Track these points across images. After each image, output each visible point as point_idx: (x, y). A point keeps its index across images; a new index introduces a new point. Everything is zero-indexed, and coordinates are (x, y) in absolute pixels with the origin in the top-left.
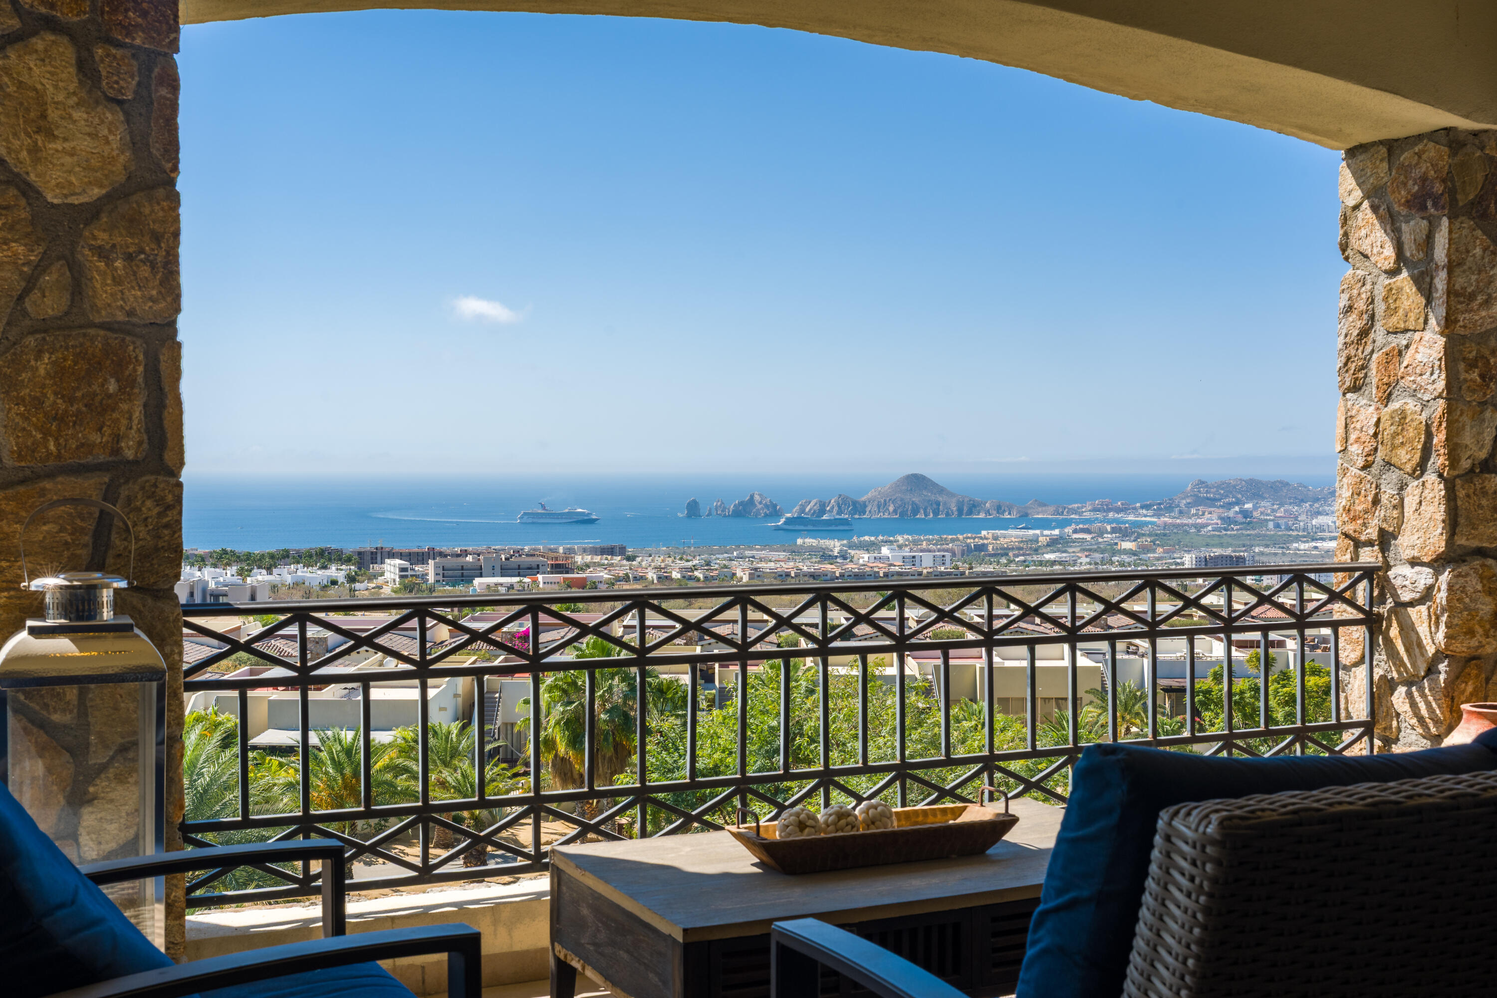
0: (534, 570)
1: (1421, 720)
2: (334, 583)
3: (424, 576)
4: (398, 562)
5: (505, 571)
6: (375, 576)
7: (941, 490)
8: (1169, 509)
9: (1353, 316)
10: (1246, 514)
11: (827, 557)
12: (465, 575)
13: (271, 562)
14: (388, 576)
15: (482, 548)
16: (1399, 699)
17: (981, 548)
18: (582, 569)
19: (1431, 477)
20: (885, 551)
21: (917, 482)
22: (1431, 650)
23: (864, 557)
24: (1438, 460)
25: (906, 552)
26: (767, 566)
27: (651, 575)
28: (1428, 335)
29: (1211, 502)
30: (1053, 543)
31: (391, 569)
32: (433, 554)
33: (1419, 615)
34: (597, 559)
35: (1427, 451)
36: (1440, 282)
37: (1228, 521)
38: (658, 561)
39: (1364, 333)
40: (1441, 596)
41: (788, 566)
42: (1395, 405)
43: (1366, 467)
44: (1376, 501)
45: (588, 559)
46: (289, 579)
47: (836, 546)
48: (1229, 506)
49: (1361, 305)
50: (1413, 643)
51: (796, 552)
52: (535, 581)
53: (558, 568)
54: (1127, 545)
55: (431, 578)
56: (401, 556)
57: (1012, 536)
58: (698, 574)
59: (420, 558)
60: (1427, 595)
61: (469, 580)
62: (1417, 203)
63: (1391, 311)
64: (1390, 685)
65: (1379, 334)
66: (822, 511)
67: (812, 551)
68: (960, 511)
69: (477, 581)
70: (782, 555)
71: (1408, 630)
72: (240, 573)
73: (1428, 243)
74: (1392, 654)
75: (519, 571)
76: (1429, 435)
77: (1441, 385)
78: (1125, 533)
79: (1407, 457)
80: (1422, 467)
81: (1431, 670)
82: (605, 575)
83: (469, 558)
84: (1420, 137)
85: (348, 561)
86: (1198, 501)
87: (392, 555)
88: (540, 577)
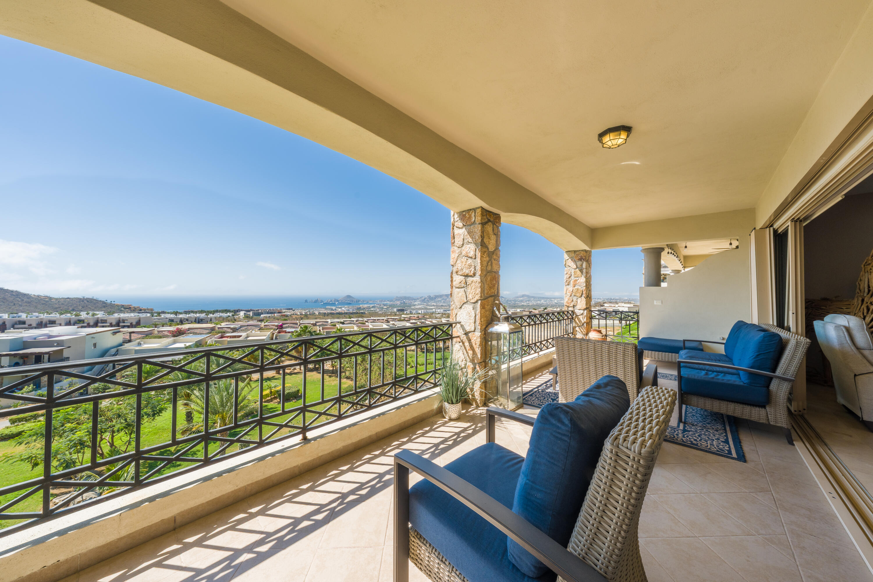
0: (275, 313)
1: (582, 332)
2: (229, 316)
3: (249, 315)
4: (244, 312)
5: (268, 313)
6: (238, 315)
7: (353, 298)
8: (392, 301)
9: (567, 275)
10: (404, 302)
11: (332, 310)
12: (259, 314)
13: (214, 312)
14: (241, 315)
15: (262, 309)
16: (577, 329)
17: (361, 308)
18: (284, 312)
19: (583, 298)
20: (343, 309)
21: (349, 296)
22: (583, 322)
23: (340, 310)
24: (584, 295)
25: (347, 309)
26: (321, 312)
27: (299, 313)
28: (582, 278)
29: (399, 300)
30: (373, 307)
31: (242, 314)
32: (251, 310)
33: (581, 317)
34: (287, 311)
35: (582, 294)
36: (584, 271)
37: (401, 303)
38: (300, 311)
39: (570, 277)
40: (585, 314)
41: (325, 311)
42: (576, 287)
43: (571, 296)
44: (572, 301)
45: (285, 311)
46: (218, 316)
47: (334, 308)
48: (401, 301)
49: (569, 273)
50: (580, 321)
51: (326, 309)
52: (274, 315)
53: (279, 313)
54: (385, 307)
55: (251, 315)
56: (244, 311)
57: (365, 306)
58: (308, 313)
59: (249, 311)
60: (582, 314)
61: (260, 315)
62: (580, 260)
63: (575, 274)
64: (575, 327)
65: (572, 277)
66: (331, 301)
67: (329, 309)
68: (356, 302)
69: (262, 315)
70: (324, 309)
71: (579, 319)
72: (206, 315)
73: (582, 265)
74: (576, 322)
75: (271, 313)
76: (583, 292)
77: (585, 285)
78: (385, 305)
79: (579, 295)
80: (581, 296)
81: (583, 325)
82: (289, 314)
83: (260, 311)
84: (580, 251)
85: (232, 312)
86: (396, 300)
87: (242, 311)
88: (276, 314)
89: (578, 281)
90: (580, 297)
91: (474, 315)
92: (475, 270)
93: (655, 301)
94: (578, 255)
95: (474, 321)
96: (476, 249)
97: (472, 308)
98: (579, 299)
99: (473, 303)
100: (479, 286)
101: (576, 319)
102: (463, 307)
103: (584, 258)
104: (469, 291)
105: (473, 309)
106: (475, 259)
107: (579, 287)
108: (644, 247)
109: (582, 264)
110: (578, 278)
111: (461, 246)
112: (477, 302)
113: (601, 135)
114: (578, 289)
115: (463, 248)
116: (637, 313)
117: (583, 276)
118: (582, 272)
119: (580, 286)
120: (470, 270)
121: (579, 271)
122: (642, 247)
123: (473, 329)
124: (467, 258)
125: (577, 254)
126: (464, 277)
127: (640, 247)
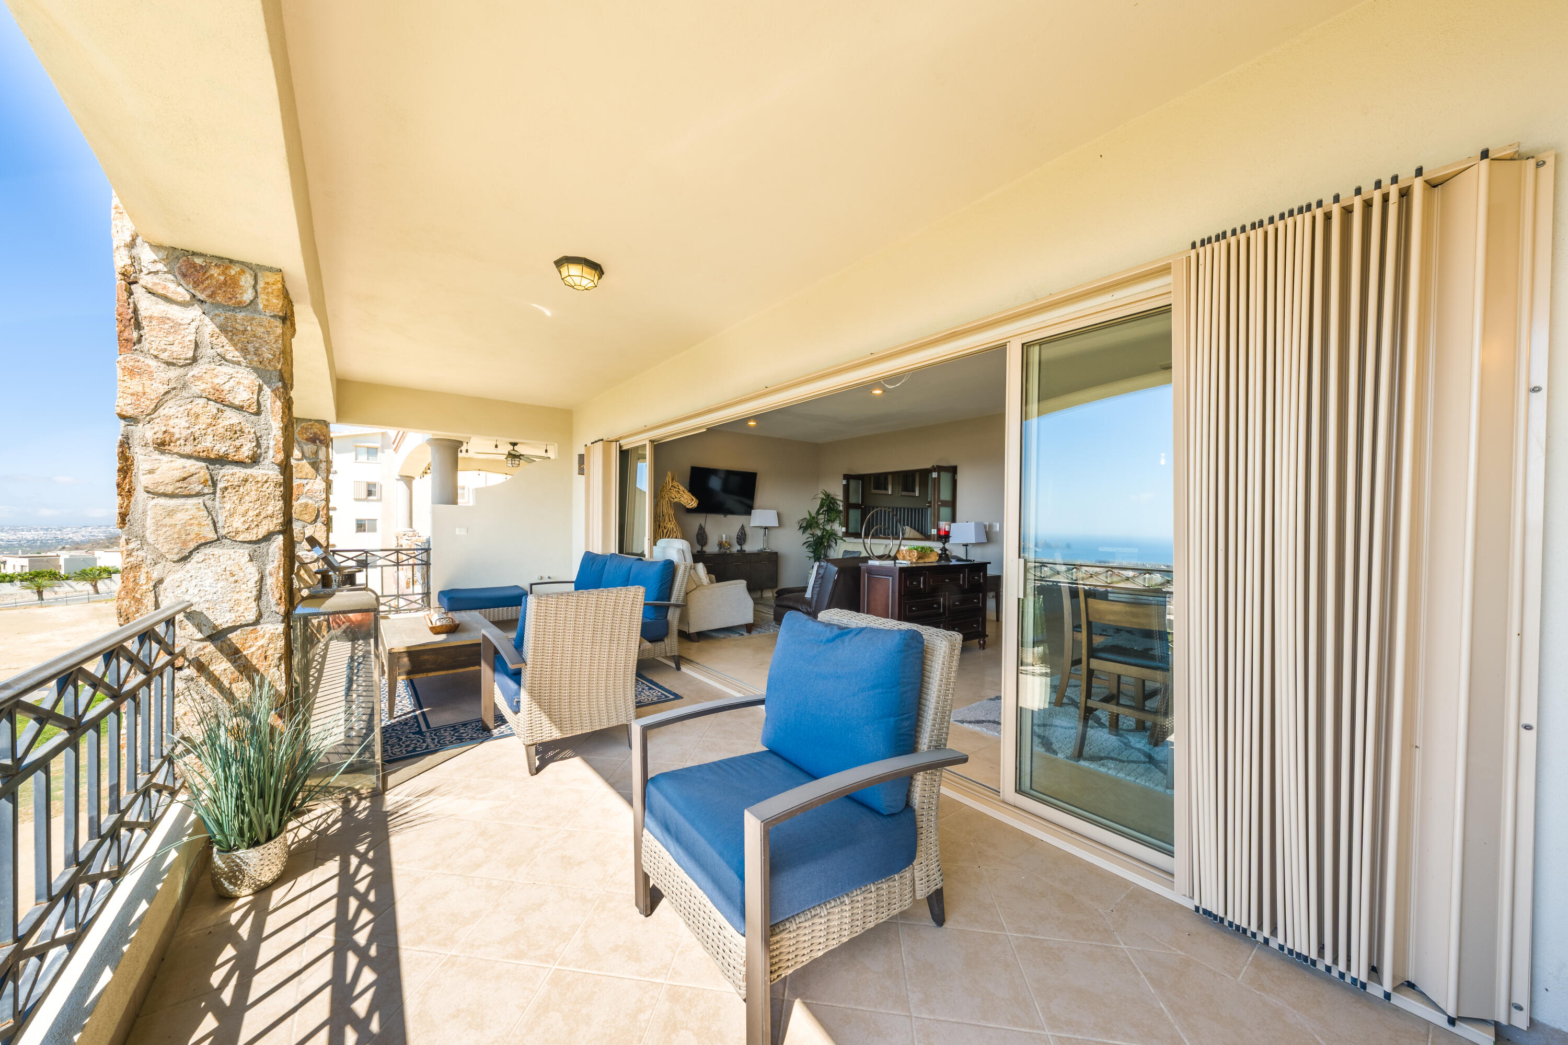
19: (319, 524)
28: (317, 480)
35: (317, 516)
36: (323, 466)
62: (312, 440)
63: (298, 472)
73: (316, 453)
76: (319, 511)
80: (315, 521)
84: (310, 420)
89: (307, 488)
90: (311, 523)
91: (257, 577)
92: (258, 445)
93: (457, 530)
94: (307, 429)
95: (255, 593)
96: (260, 389)
97: (247, 558)
98: (309, 526)
99: (250, 542)
100: (278, 493)
101: (302, 572)
102: (197, 557)
103: (322, 438)
104: (228, 506)
105: (251, 560)
106: (258, 413)
107: (310, 502)
108: (436, 435)
109: (317, 451)
110: (305, 482)
111: (182, 362)
112: (268, 537)
113: (559, 263)
114: (306, 505)
115: (195, 370)
116: (427, 550)
117: (319, 478)
118: (317, 470)
119: (311, 498)
120: (238, 443)
121: (308, 466)
122: (433, 435)
123: (251, 616)
124: (221, 406)
125: (302, 428)
126: (203, 464)
127: (429, 435)
